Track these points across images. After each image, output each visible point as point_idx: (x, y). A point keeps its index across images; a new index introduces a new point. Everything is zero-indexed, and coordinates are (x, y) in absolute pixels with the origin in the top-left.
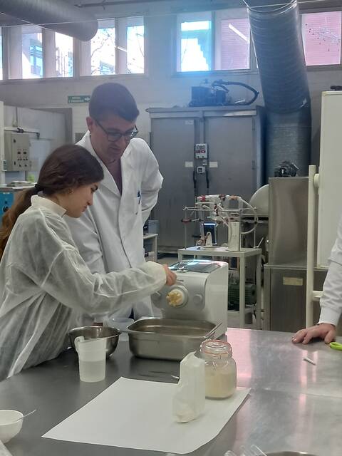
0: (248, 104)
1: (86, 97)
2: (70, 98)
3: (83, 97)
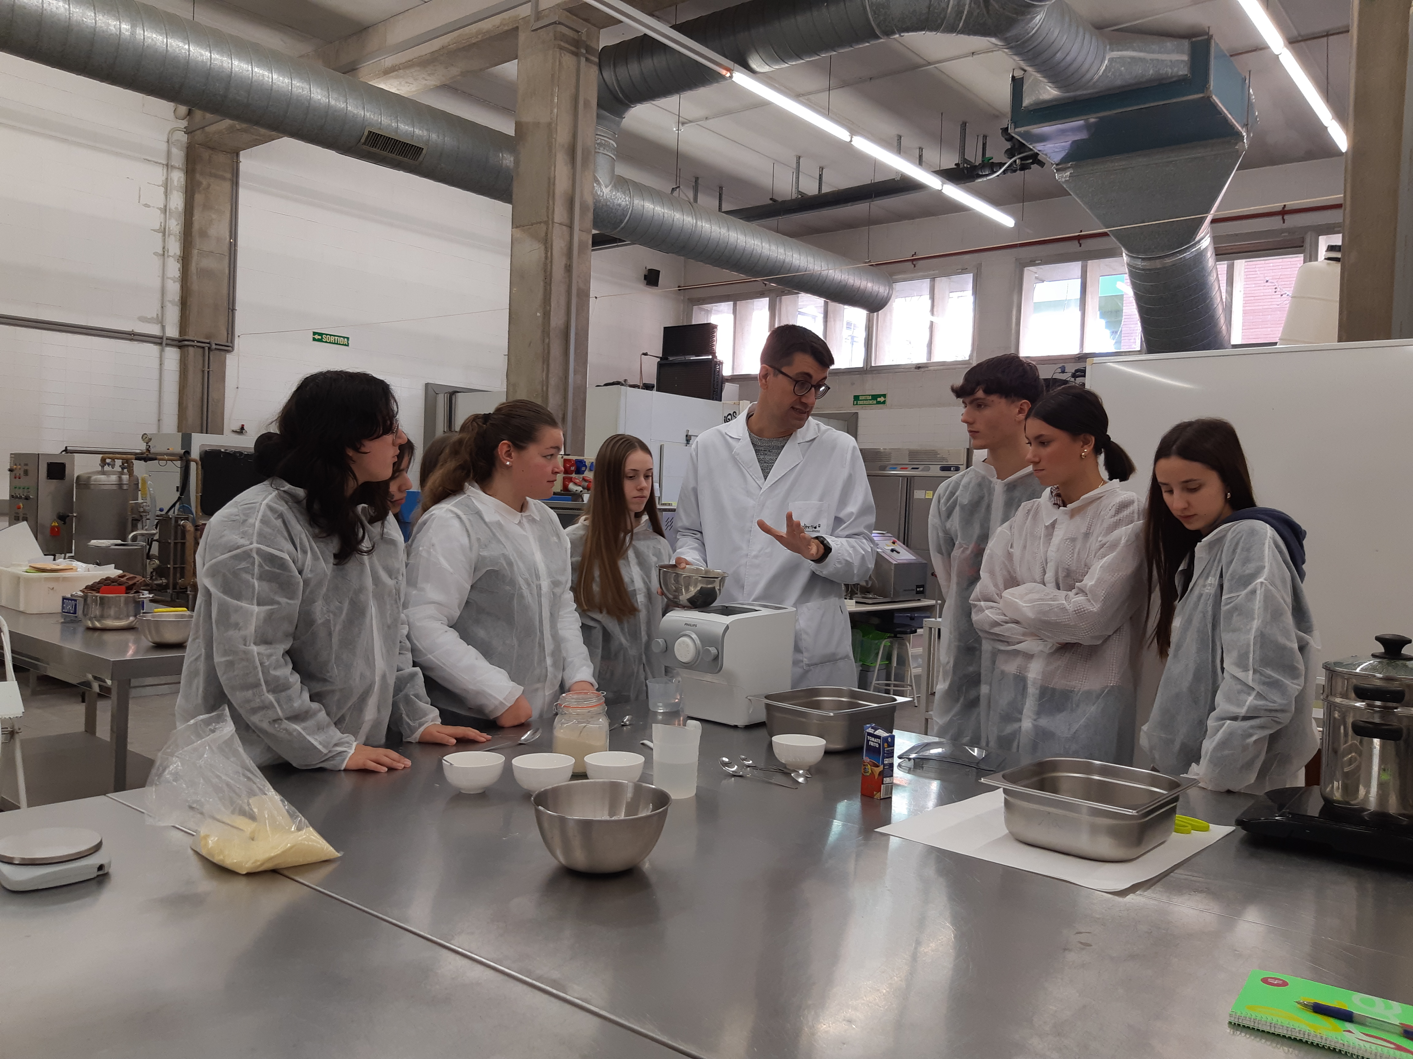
1: (880, 396)
2: (856, 398)
3: (875, 397)
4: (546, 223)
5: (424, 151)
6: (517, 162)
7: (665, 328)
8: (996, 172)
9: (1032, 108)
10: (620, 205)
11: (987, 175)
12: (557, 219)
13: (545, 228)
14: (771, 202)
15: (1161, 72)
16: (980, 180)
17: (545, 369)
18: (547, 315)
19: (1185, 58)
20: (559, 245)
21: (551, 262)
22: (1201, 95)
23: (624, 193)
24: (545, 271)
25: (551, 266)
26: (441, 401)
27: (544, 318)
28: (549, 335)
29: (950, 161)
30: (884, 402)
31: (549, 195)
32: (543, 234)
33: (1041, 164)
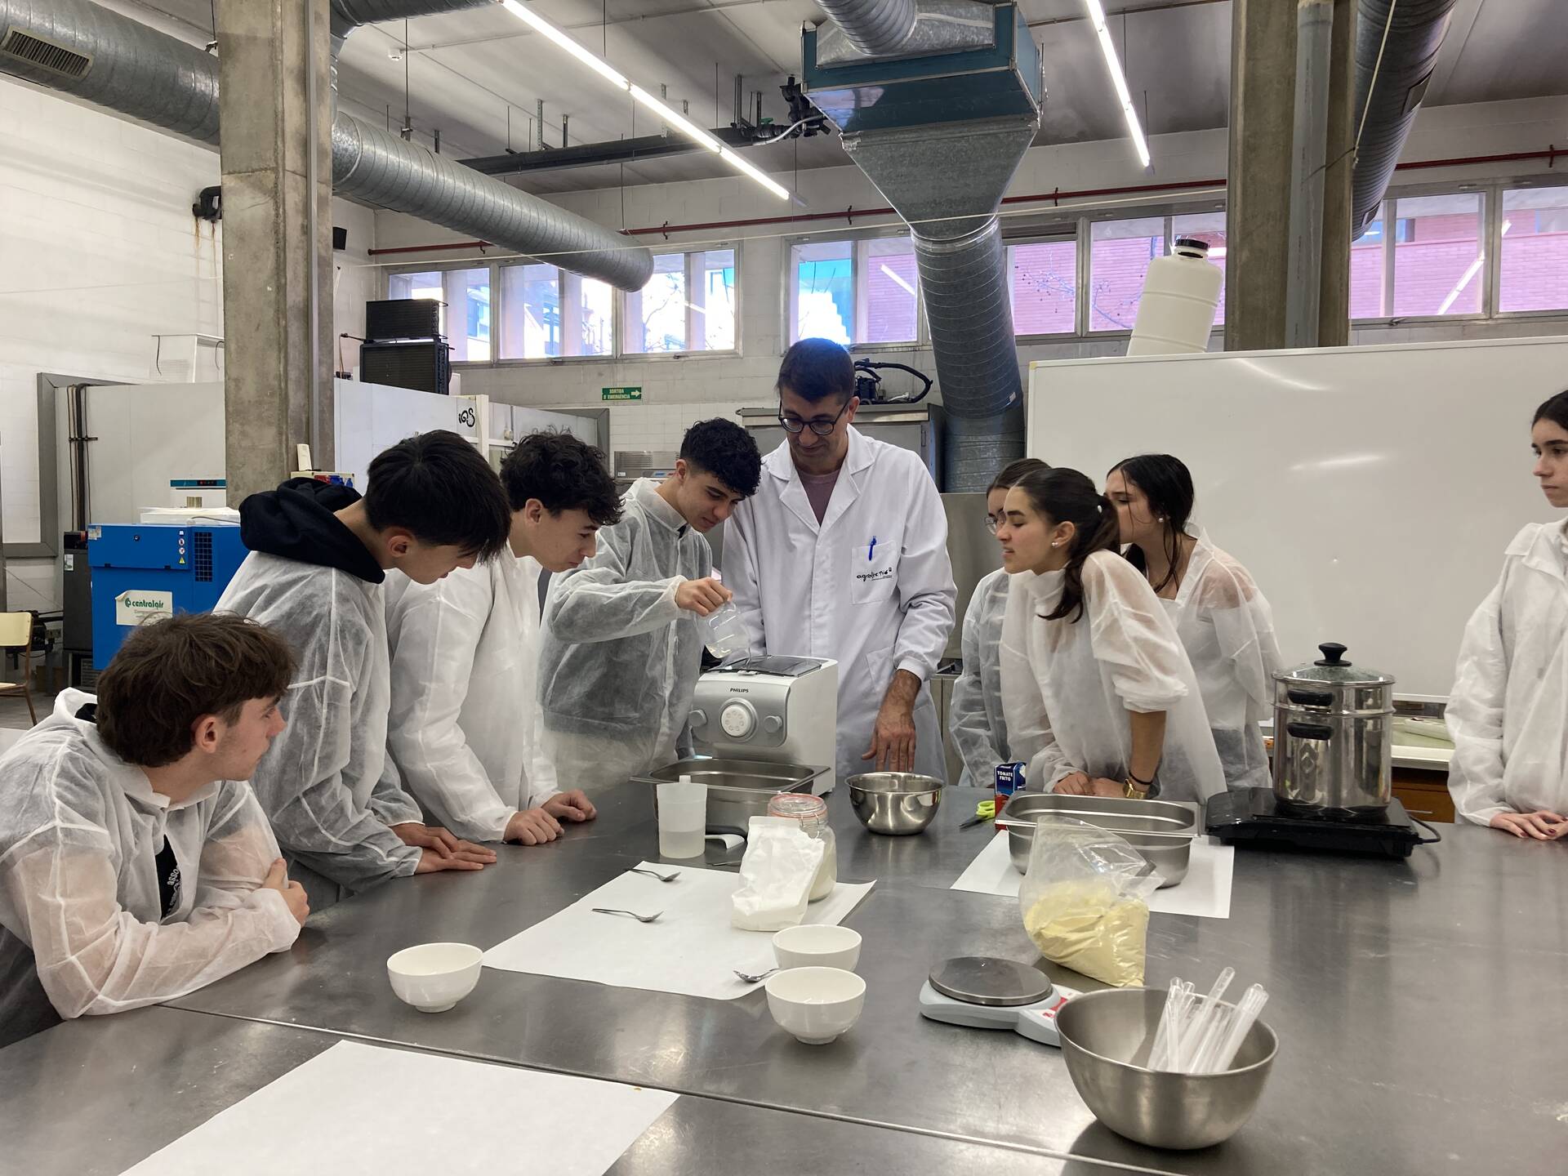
0: (914, 401)
1: (634, 389)
2: (606, 391)
3: (628, 391)
4: (275, 170)
5: (90, 64)
6: (224, 89)
7: (368, 303)
8: (775, 136)
9: (827, 67)
10: (346, 150)
11: (766, 139)
12: (289, 165)
13: (273, 176)
14: (507, 153)
15: (968, 39)
16: (758, 144)
17: (282, 360)
18: (281, 289)
19: (990, 25)
20: (292, 199)
21: (284, 221)
22: (1006, 68)
23: (351, 135)
24: (276, 232)
25: (285, 226)
26: (64, 398)
27: (278, 293)
28: (285, 317)
29: (725, 122)
30: (639, 397)
31: (277, 134)
32: (271, 185)
33: (826, 130)
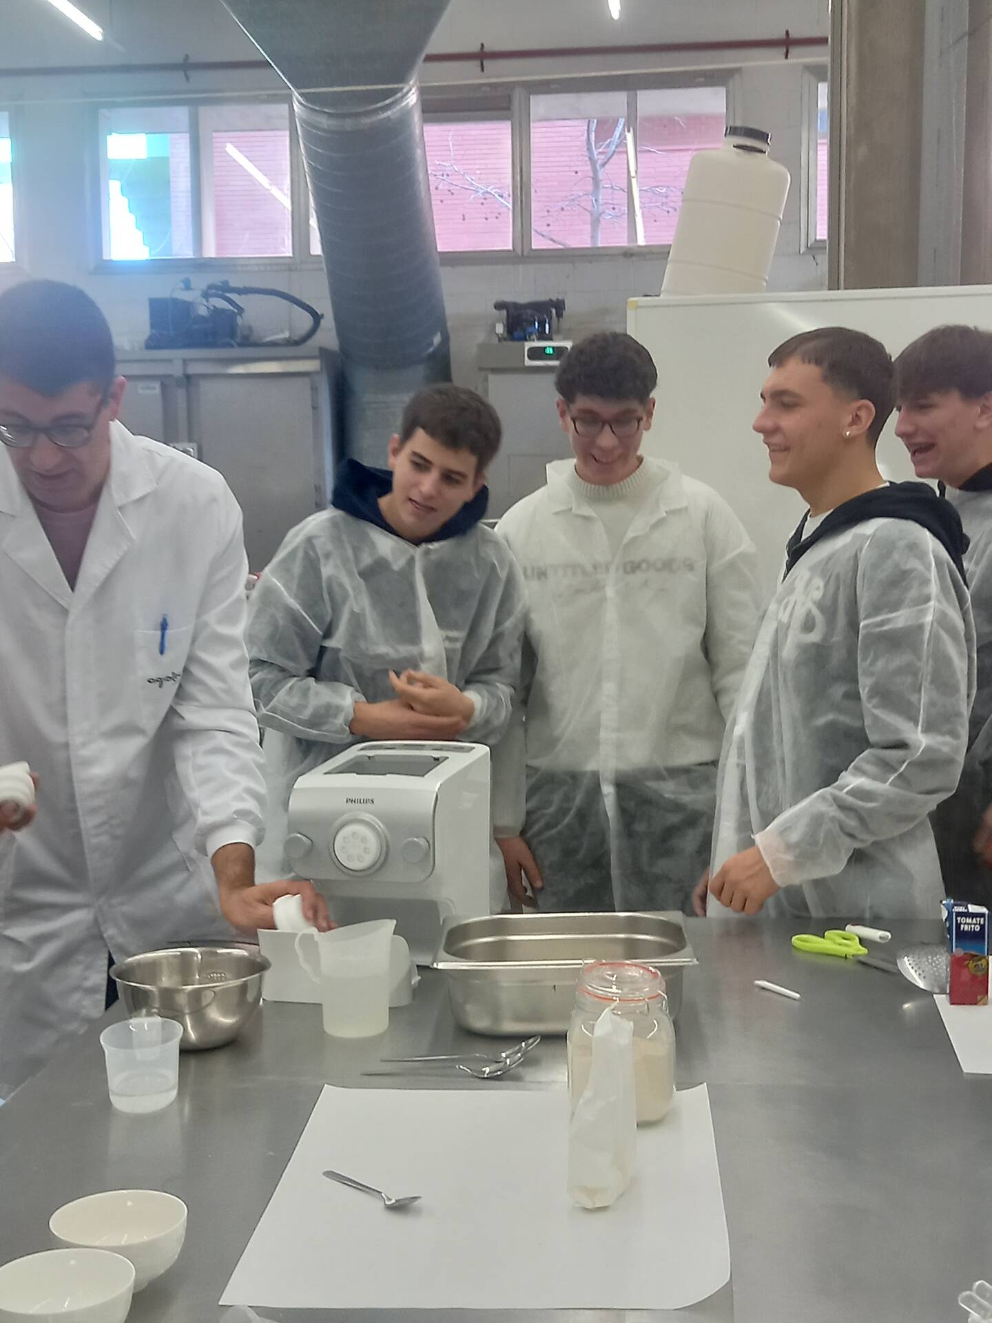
0: (297, 343)
